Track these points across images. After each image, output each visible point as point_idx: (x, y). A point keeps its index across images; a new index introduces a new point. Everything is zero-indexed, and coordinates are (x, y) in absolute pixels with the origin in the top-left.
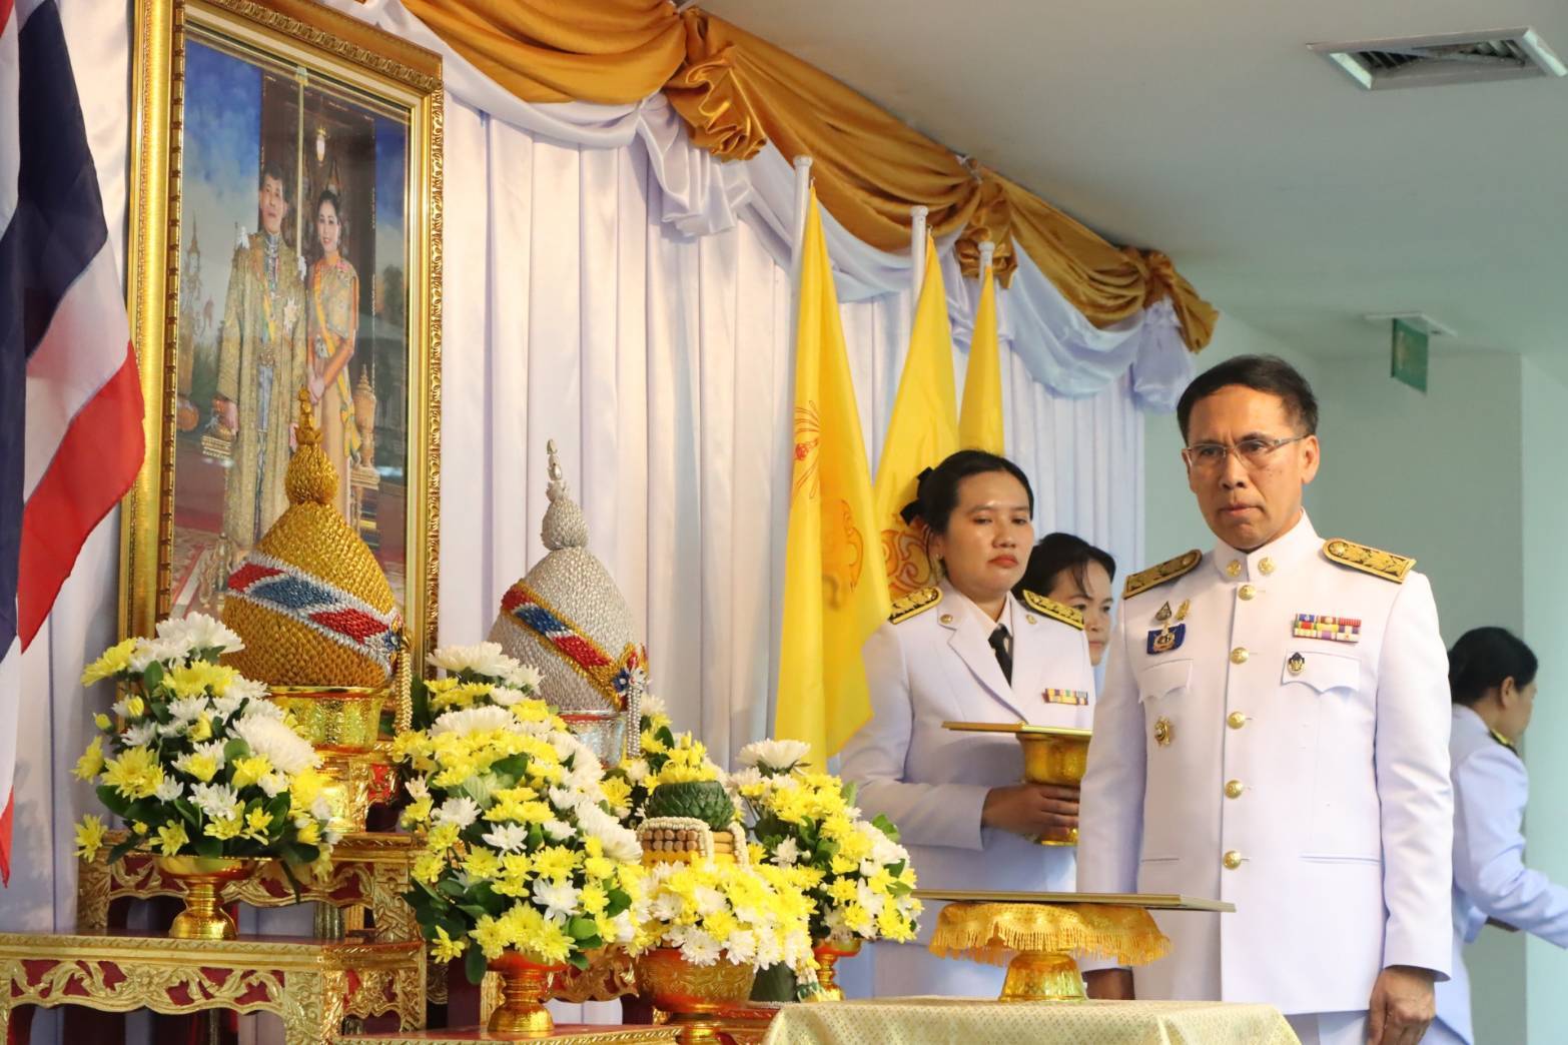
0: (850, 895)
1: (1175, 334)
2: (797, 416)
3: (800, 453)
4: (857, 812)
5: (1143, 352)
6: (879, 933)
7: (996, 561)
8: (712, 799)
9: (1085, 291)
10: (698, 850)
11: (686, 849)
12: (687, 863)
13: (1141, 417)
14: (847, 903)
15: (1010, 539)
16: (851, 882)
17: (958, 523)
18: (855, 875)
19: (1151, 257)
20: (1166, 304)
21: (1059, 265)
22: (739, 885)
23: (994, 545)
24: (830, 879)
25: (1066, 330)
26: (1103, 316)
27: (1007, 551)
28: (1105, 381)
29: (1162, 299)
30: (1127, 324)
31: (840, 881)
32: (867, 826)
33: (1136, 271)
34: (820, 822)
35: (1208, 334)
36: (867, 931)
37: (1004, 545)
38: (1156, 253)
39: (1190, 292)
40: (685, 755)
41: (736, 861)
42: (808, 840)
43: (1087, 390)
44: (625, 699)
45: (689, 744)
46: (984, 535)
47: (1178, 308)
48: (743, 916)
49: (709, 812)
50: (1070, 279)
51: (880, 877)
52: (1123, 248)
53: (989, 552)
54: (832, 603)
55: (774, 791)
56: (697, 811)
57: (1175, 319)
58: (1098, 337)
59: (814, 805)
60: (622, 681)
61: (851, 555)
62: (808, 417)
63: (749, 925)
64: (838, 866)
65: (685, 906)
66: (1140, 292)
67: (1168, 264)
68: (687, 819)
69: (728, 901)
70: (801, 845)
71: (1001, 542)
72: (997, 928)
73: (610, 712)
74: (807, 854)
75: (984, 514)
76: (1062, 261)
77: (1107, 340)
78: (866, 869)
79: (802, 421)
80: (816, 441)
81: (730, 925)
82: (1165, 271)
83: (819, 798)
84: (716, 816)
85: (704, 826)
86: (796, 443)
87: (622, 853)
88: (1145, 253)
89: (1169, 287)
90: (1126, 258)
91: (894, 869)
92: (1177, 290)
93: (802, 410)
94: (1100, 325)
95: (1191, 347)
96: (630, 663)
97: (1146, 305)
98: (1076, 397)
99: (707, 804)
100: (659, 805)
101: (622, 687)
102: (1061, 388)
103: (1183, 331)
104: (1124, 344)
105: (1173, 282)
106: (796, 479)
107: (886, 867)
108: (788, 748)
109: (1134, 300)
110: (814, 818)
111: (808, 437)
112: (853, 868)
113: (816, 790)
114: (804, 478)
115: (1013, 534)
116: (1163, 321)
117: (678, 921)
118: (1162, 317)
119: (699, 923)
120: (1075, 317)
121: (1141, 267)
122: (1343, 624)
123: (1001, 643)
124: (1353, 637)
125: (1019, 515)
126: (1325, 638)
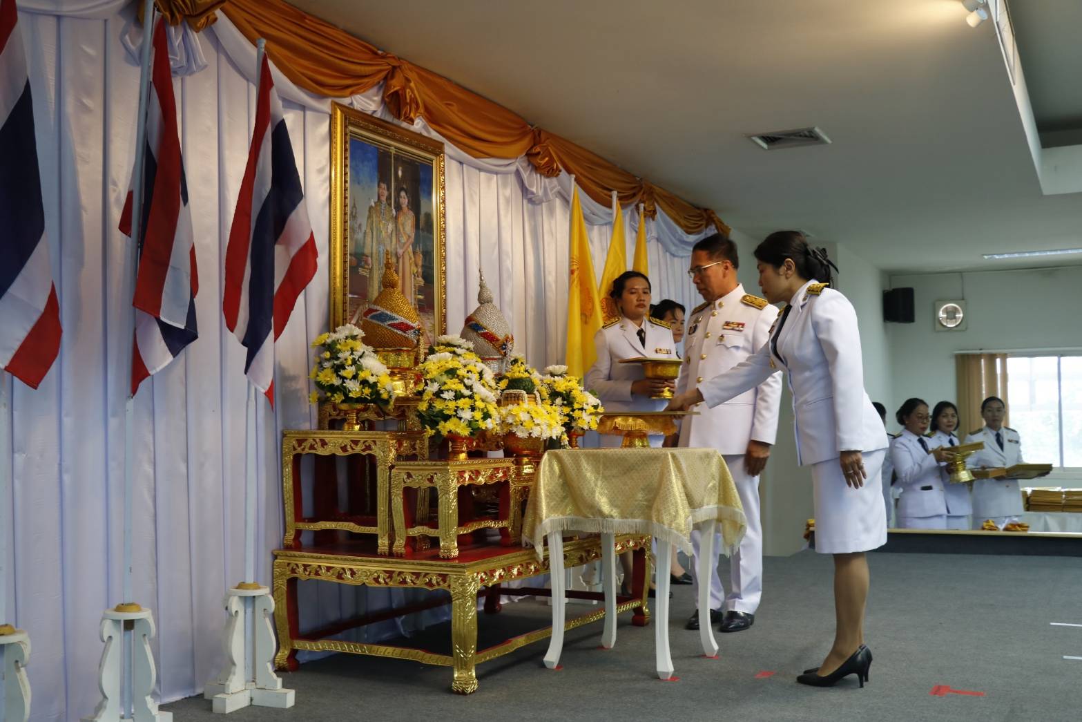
2: (572, 260)
3: (573, 272)
6: (589, 428)
7: (639, 306)
8: (529, 384)
9: (683, 222)
10: (523, 401)
11: (518, 400)
12: (518, 405)
14: (579, 418)
15: (642, 298)
16: (580, 411)
17: (626, 294)
18: (582, 409)
19: (708, 211)
20: (713, 226)
21: (674, 214)
22: (536, 411)
23: (637, 300)
24: (573, 410)
25: (677, 235)
26: (690, 230)
27: (642, 302)
29: (711, 225)
30: (698, 233)
31: (577, 411)
33: (702, 216)
34: (570, 392)
36: (586, 427)
37: (641, 300)
38: (710, 210)
39: (721, 222)
40: (518, 369)
41: (537, 404)
42: (566, 398)
44: (505, 352)
45: (519, 365)
46: (634, 298)
48: (536, 422)
49: (526, 388)
50: (677, 217)
51: (590, 409)
52: (698, 208)
53: (636, 303)
55: (555, 382)
56: (523, 388)
58: (686, 237)
59: (568, 386)
60: (505, 346)
61: (590, 307)
62: (575, 260)
63: (538, 425)
64: (576, 406)
65: (517, 419)
66: (704, 222)
67: (713, 213)
68: (520, 391)
69: (532, 417)
70: (563, 399)
71: (639, 299)
72: (615, 423)
73: (501, 357)
74: (565, 402)
75: (633, 291)
76: (675, 212)
77: (691, 238)
78: (585, 407)
79: (573, 262)
80: (578, 268)
81: (532, 425)
82: (713, 216)
83: (569, 384)
84: (528, 389)
85: (525, 392)
86: (572, 269)
88: (706, 210)
89: (714, 221)
90: (699, 212)
91: (596, 407)
92: (717, 222)
93: (573, 258)
94: (689, 233)
96: (507, 340)
97: (706, 227)
99: (526, 385)
100: (510, 385)
101: (504, 349)
102: (676, 255)
105: (715, 219)
106: (572, 281)
107: (592, 406)
108: (561, 368)
109: (702, 225)
110: (568, 391)
111: (575, 267)
112: (581, 407)
113: (569, 381)
114: (574, 281)
115: (644, 297)
117: (514, 423)
119: (522, 424)
120: (679, 230)
121: (704, 214)
122: (739, 324)
123: (641, 334)
124: (741, 329)
125: (645, 291)
126: (732, 329)
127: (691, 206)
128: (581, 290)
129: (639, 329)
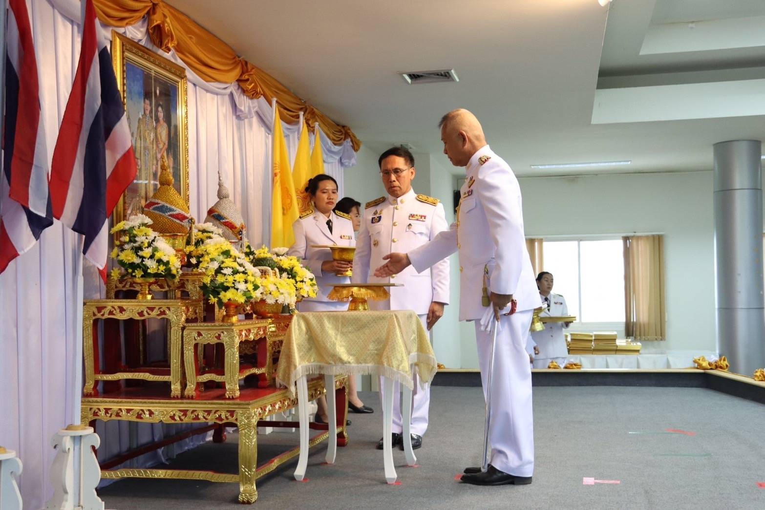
0: (301, 286)
1: (351, 148)
2: (274, 165)
3: (276, 175)
4: (302, 265)
5: (344, 152)
6: (309, 296)
7: (328, 203)
8: (271, 262)
9: (331, 135)
10: (268, 275)
11: (265, 275)
12: (265, 278)
13: (343, 168)
14: (301, 289)
15: (332, 197)
16: (301, 283)
17: (319, 193)
18: (302, 281)
19: (345, 128)
20: (349, 140)
21: (326, 129)
22: (280, 283)
23: (327, 199)
24: (296, 282)
25: (327, 146)
26: (335, 142)
27: (331, 200)
28: (336, 159)
29: (348, 138)
30: (340, 145)
31: (299, 283)
32: (304, 269)
33: (341, 132)
34: (293, 268)
35: (359, 148)
36: (306, 296)
37: (330, 199)
38: (346, 127)
39: (355, 137)
40: (263, 251)
41: (276, 277)
42: (290, 273)
43: (332, 161)
44: (241, 237)
45: (264, 247)
46: (325, 196)
47: (352, 141)
48: (281, 291)
49: (270, 265)
50: (329, 133)
51: (309, 282)
52: (338, 125)
53: (326, 200)
54: (284, 214)
55: (281, 260)
56: (267, 265)
57: (351, 143)
58: (334, 148)
59: (291, 264)
60: (240, 233)
61: (289, 201)
62: (277, 166)
63: (282, 294)
64: (298, 279)
65: (266, 289)
66: (343, 137)
67: (349, 130)
68: (265, 267)
69: (277, 287)
70: (288, 274)
71: (329, 198)
72: (352, 292)
73: (237, 241)
74: (290, 276)
75: (325, 191)
76: (327, 128)
77: (336, 148)
78: (305, 280)
79: (276, 167)
80: (280, 172)
81: (278, 293)
82: (349, 131)
83: (292, 262)
84: (272, 266)
85: (269, 269)
86: (274, 172)
87: (256, 275)
88: (344, 127)
89: (350, 135)
90: (339, 128)
91: (311, 280)
92: (351, 136)
93: (276, 164)
94: (335, 144)
95: (355, 151)
96: (242, 228)
97: (344, 140)
98: (329, 163)
99: (270, 263)
100: (256, 264)
101: (240, 234)
102: (326, 161)
103: (353, 147)
104: (340, 150)
105: (351, 134)
106: (275, 181)
107: (309, 279)
108: (284, 249)
109: (342, 138)
110: (291, 267)
111: (278, 171)
112: (302, 279)
113: (291, 260)
114: (277, 182)
115: (333, 196)
116: (349, 144)
117: (265, 293)
118: (348, 143)
119: (270, 293)
120: (330, 142)
121: (342, 130)
122: (421, 217)
123: (329, 223)
124: (424, 220)
125: (334, 191)
126: (417, 220)
127: (334, 124)
128: (282, 189)
129: (328, 219)
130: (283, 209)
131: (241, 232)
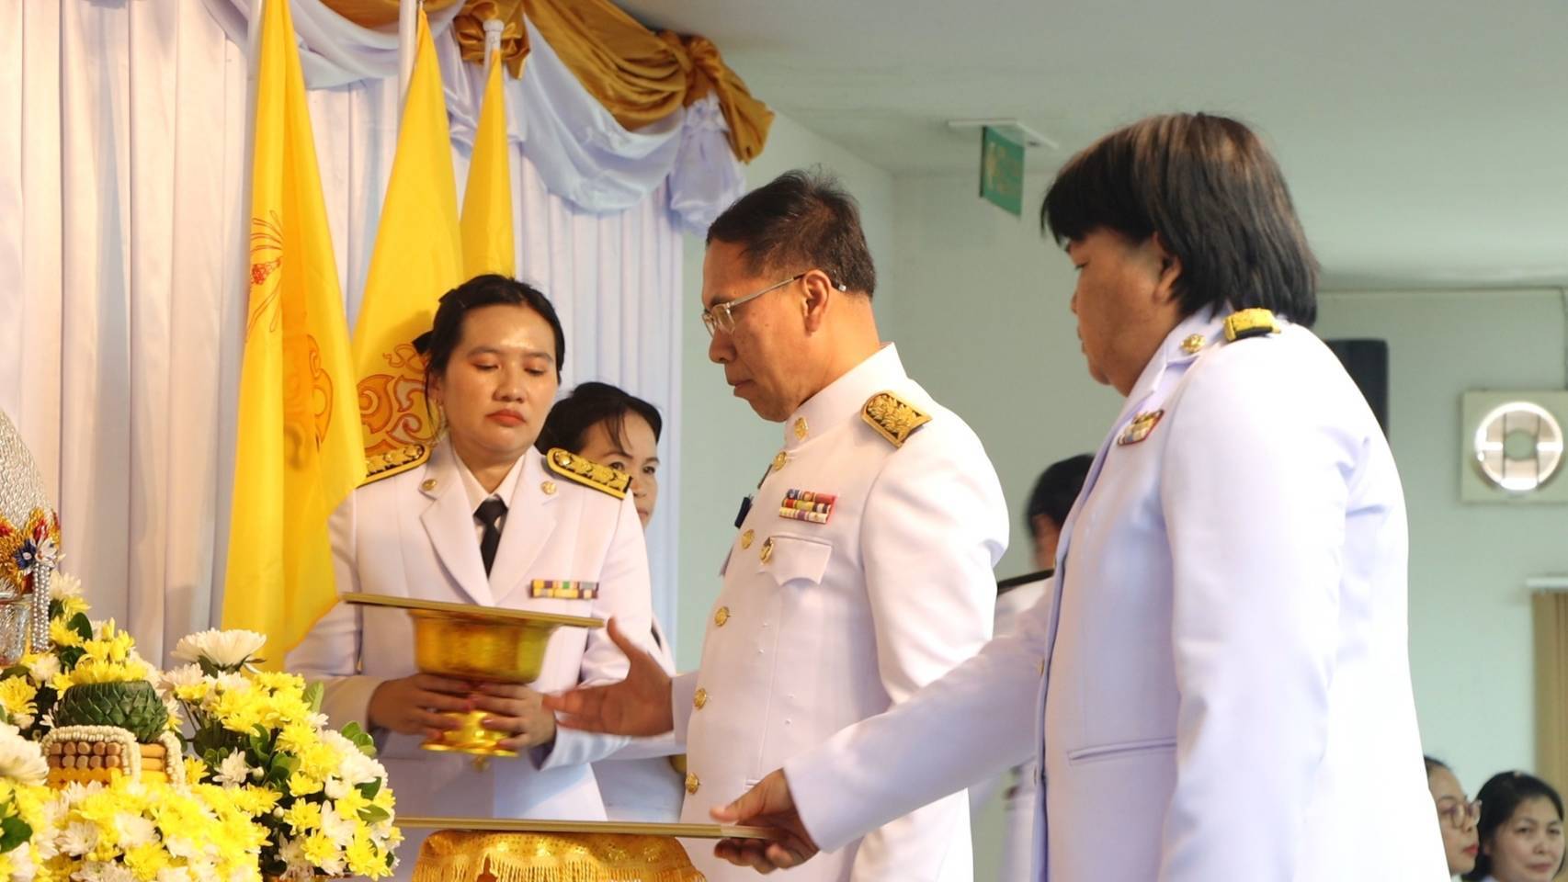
0: (312, 821)
1: (722, 140)
2: (255, 229)
3: (258, 275)
4: (323, 719)
5: (681, 159)
6: (347, 869)
7: (497, 417)
8: (139, 704)
9: (611, 83)
10: (121, 766)
11: (104, 766)
12: (105, 783)
13: (679, 239)
14: (308, 832)
16: (313, 804)
18: (319, 798)
19: (694, 44)
20: (711, 103)
21: (581, 50)
22: (173, 810)
23: (495, 397)
24: (287, 802)
25: (589, 131)
26: (634, 115)
27: (510, 406)
28: (637, 195)
29: (705, 96)
30: (662, 126)
31: (300, 803)
32: (334, 736)
33: (674, 62)
34: (276, 732)
35: (760, 140)
36: (332, 867)
37: (506, 399)
38: (700, 39)
39: (739, 88)
40: (106, 648)
41: (169, 780)
42: (260, 754)
43: (615, 205)
44: (30, 579)
45: (111, 633)
47: (725, 108)
48: (176, 850)
49: (136, 720)
50: (594, 68)
51: (351, 800)
52: (660, 32)
53: (489, 405)
54: (294, 462)
55: (219, 693)
56: (120, 719)
57: (721, 121)
58: (628, 141)
59: (269, 710)
60: (27, 556)
61: (316, 403)
62: (267, 230)
63: (183, 861)
64: (298, 785)
65: (102, 838)
66: (679, 87)
67: (713, 53)
68: (107, 728)
69: (157, 830)
70: (252, 761)
71: (502, 393)
72: (488, 861)
73: (9, 594)
74: (259, 771)
75: (490, 359)
76: (586, 46)
77: (639, 144)
78: (332, 789)
79: (261, 235)
80: (278, 262)
81: (159, 861)
82: (710, 62)
83: (273, 702)
84: (144, 724)
85: (128, 737)
86: (253, 262)
87: (22, 771)
88: (686, 39)
89: (714, 81)
90: (663, 45)
91: (368, 790)
92: (724, 85)
93: (261, 222)
94: (630, 126)
95: (739, 156)
96: (37, 534)
97: (687, 103)
98: (600, 215)
99: (133, 709)
100: (71, 710)
101: (27, 564)
102: (582, 202)
103: (731, 137)
104: (661, 151)
105: (719, 75)
106: (253, 306)
107: (358, 786)
108: (238, 640)
109: (672, 96)
110: (269, 727)
111: (268, 256)
112: (316, 788)
113: (272, 692)
114: (263, 307)
115: (523, 385)
116: (708, 124)
117: (92, 856)
118: (706, 118)
119: (120, 859)
120: (600, 115)
121: (681, 56)
122: (818, 500)
123: (491, 515)
124: (822, 517)
125: (537, 364)
126: (801, 518)
127: (640, 26)
128: (288, 344)
129: (485, 496)
130: (292, 435)
131: (32, 550)
